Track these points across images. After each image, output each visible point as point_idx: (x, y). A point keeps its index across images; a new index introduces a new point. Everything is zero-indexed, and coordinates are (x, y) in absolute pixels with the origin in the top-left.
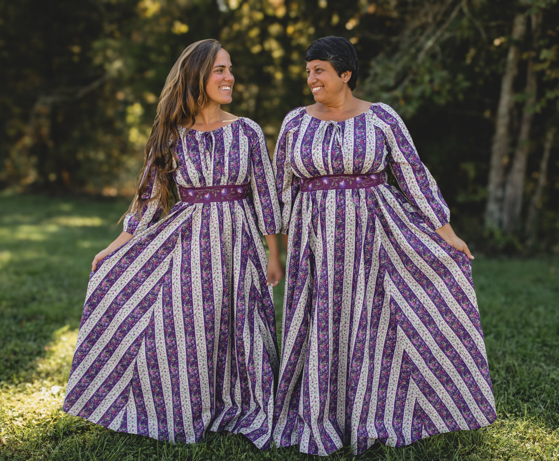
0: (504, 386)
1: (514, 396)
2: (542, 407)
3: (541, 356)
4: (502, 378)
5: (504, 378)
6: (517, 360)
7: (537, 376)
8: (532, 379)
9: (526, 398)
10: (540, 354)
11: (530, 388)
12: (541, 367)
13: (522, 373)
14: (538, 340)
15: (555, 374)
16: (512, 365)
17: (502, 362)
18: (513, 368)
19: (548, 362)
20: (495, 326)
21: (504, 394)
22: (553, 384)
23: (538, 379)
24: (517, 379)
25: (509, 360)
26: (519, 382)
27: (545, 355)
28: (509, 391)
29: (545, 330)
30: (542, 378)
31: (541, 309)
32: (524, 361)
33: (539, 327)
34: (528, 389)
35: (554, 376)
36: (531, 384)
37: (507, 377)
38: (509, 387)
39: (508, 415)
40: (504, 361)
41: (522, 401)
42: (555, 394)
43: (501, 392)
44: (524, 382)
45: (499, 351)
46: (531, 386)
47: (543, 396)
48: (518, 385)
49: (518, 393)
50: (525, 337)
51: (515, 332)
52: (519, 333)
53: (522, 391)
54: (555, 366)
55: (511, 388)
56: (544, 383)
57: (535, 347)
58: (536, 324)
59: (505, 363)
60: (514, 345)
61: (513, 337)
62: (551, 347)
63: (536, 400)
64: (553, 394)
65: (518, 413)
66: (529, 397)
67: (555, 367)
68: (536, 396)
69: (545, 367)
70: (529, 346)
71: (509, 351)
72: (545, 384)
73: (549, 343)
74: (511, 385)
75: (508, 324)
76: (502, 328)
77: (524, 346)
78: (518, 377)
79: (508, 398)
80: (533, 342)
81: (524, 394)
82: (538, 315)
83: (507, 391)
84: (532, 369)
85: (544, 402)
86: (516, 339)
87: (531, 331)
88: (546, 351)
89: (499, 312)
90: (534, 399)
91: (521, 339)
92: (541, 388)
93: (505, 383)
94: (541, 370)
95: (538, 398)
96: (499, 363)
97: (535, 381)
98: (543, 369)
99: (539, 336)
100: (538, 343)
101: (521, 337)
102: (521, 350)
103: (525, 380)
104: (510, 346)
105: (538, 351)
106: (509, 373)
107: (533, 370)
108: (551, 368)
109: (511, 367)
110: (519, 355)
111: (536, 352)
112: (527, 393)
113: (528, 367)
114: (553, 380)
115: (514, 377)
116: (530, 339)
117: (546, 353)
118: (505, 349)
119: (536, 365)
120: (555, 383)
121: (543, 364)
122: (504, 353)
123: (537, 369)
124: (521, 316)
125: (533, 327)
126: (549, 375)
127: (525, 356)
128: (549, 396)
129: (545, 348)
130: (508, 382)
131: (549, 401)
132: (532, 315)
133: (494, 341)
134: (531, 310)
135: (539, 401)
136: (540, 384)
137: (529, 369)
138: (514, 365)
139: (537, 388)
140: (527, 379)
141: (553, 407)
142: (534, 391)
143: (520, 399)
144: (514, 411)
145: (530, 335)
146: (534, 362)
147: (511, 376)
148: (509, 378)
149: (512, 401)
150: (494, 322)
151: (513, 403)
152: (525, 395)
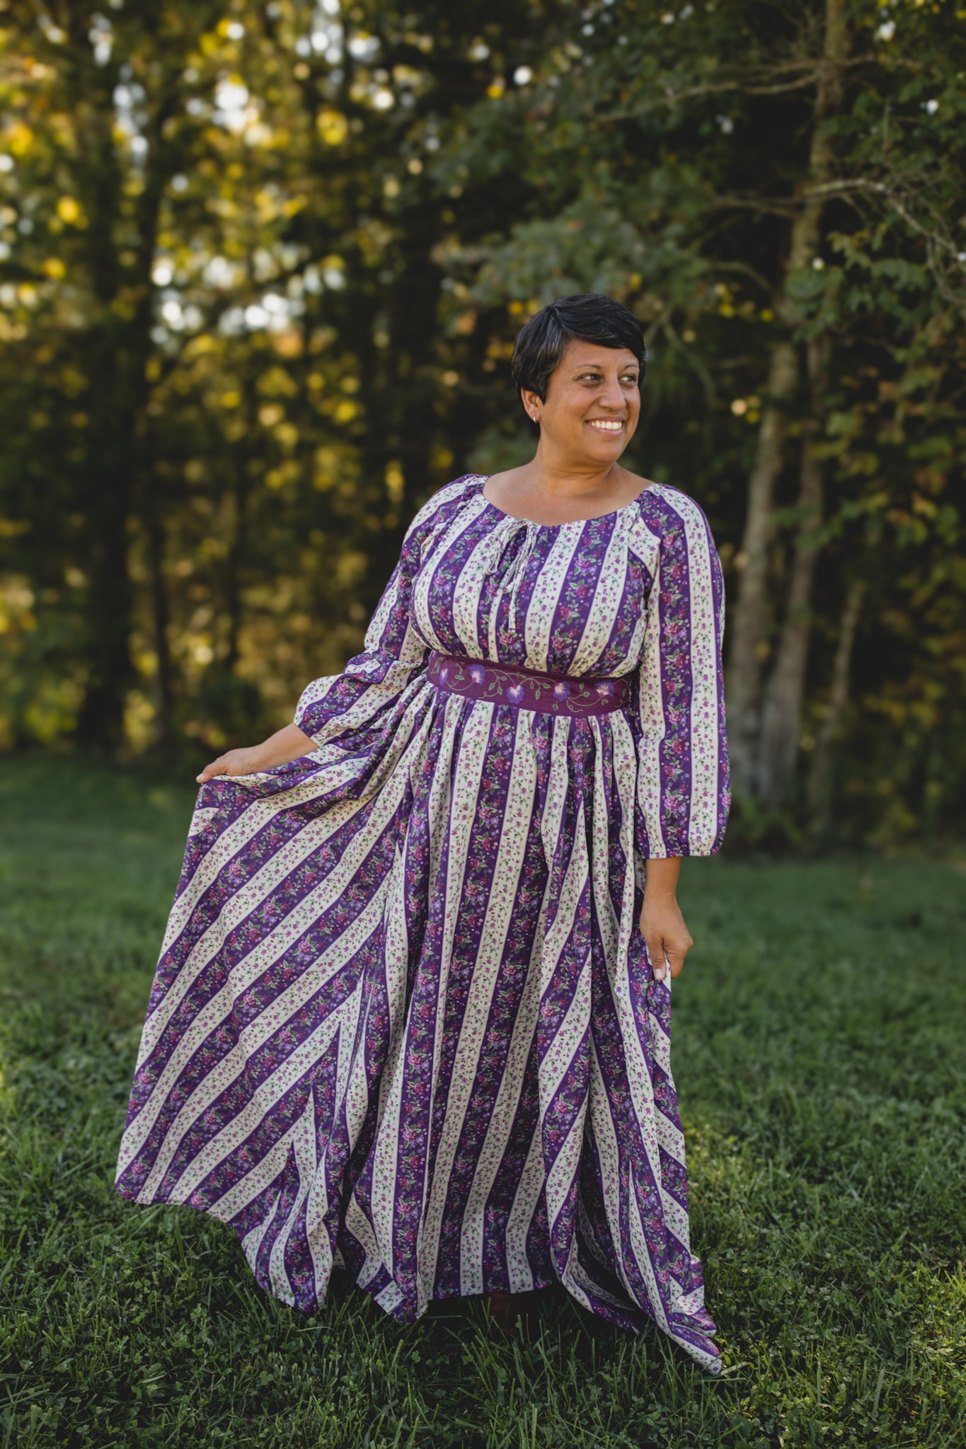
0: (767, 1145)
1: (788, 1168)
2: (855, 1194)
3: (848, 1073)
4: (760, 1127)
5: (767, 1128)
6: (794, 1082)
7: (840, 1119)
8: (831, 1127)
9: (817, 1172)
10: (846, 1067)
11: (826, 1149)
12: (849, 1098)
13: (806, 1114)
14: (841, 1036)
15: (882, 1114)
16: (782, 1095)
17: (760, 1090)
18: (786, 1102)
19: (865, 1085)
20: (745, 1007)
21: (767, 1165)
22: (878, 1137)
23: (844, 1127)
24: (796, 1128)
25: (777, 1084)
26: (799, 1135)
27: (857, 1071)
28: (778, 1158)
29: (855, 1013)
30: (852, 1124)
31: (845, 966)
32: (810, 1084)
33: (843, 1007)
34: (820, 1151)
35: (880, 1120)
36: (828, 1138)
37: (773, 1124)
38: (777, 1147)
39: (777, 1217)
40: (765, 1085)
41: (809, 1182)
42: (885, 1163)
43: (759, 1160)
44: (812, 1135)
45: (754, 1062)
46: (830, 1144)
47: (855, 1167)
48: (799, 1142)
49: (798, 1162)
50: (812, 1029)
51: (789, 1019)
52: (799, 1021)
53: (808, 1157)
54: (882, 1094)
55: (782, 1150)
56: (856, 1136)
57: (834, 1052)
58: (835, 1001)
59: (768, 1090)
60: (786, 1049)
61: (785, 1029)
62: (871, 1051)
63: (842, 1177)
64: (880, 1161)
65: (799, 1210)
66: (825, 1171)
67: (880, 1098)
68: (840, 1169)
69: (859, 1098)
70: (822, 1050)
71: (777, 1064)
72: (861, 1138)
73: (866, 1043)
74: (782, 1143)
75: (772, 1002)
76: (761, 1010)
77: (810, 1050)
78: (797, 1123)
79: (775, 1175)
80: (831, 1040)
81: (813, 1163)
82: (838, 979)
83: (773, 1157)
84: (829, 1102)
85: (860, 1182)
86: (791, 1035)
87: (824, 1016)
88: (860, 1061)
89: (753, 975)
90: (836, 1175)
91: (803, 1033)
92: (852, 1149)
93: (768, 1139)
94: (849, 1105)
95: (845, 1171)
96: (754, 1091)
97: (836, 1133)
98: (855, 1102)
99: (842, 1028)
100: (841, 1042)
101: (804, 1030)
102: (802, 1059)
103: (813, 1131)
104: (780, 1051)
105: (843, 1061)
106: (778, 1114)
107: (832, 1106)
108: (873, 1099)
109: (781, 1099)
110: (799, 1071)
111: (837, 1065)
112: (820, 1162)
113: (819, 1100)
114: (877, 1127)
115: (788, 1123)
116: (823, 1034)
117: (861, 1067)
118: (766, 1059)
119: (839, 1094)
120: (882, 1135)
121: (853, 1092)
122: (765, 1068)
123: (840, 1103)
124: (801, 982)
125: (828, 1007)
126: (868, 1116)
127: (812, 1073)
128: (870, 1166)
129: (858, 1055)
130: (775, 1135)
131: (870, 1179)
132: (826, 980)
133: (742, 1040)
134: (823, 969)
135: (847, 1181)
136: (849, 1138)
137: (823, 1104)
138: (788, 1096)
139: (843, 1147)
140: (818, 1128)
141: (881, 1193)
142: (835, 1155)
143: (803, 1176)
144: (791, 1206)
145: (823, 1026)
146: (833, 1087)
147: (781, 1122)
148: (778, 1126)
149: (784, 1181)
150: (743, 996)
151: (787, 1187)
152: (816, 1166)
